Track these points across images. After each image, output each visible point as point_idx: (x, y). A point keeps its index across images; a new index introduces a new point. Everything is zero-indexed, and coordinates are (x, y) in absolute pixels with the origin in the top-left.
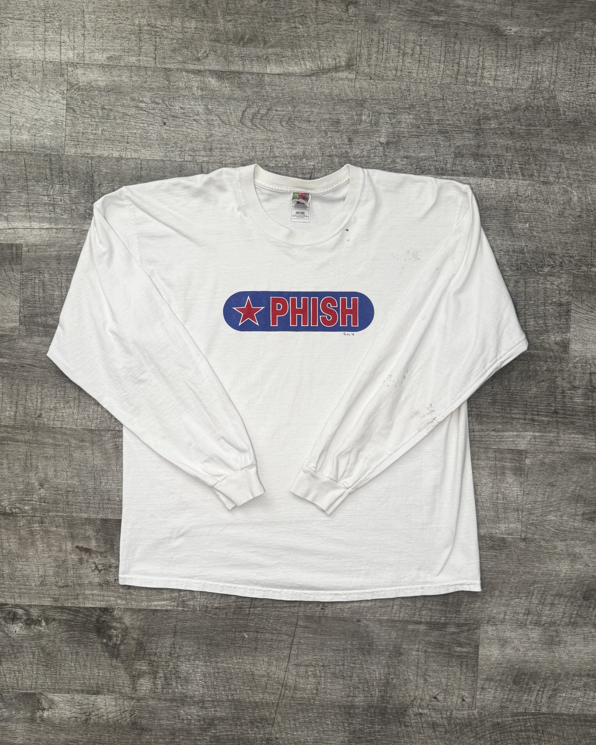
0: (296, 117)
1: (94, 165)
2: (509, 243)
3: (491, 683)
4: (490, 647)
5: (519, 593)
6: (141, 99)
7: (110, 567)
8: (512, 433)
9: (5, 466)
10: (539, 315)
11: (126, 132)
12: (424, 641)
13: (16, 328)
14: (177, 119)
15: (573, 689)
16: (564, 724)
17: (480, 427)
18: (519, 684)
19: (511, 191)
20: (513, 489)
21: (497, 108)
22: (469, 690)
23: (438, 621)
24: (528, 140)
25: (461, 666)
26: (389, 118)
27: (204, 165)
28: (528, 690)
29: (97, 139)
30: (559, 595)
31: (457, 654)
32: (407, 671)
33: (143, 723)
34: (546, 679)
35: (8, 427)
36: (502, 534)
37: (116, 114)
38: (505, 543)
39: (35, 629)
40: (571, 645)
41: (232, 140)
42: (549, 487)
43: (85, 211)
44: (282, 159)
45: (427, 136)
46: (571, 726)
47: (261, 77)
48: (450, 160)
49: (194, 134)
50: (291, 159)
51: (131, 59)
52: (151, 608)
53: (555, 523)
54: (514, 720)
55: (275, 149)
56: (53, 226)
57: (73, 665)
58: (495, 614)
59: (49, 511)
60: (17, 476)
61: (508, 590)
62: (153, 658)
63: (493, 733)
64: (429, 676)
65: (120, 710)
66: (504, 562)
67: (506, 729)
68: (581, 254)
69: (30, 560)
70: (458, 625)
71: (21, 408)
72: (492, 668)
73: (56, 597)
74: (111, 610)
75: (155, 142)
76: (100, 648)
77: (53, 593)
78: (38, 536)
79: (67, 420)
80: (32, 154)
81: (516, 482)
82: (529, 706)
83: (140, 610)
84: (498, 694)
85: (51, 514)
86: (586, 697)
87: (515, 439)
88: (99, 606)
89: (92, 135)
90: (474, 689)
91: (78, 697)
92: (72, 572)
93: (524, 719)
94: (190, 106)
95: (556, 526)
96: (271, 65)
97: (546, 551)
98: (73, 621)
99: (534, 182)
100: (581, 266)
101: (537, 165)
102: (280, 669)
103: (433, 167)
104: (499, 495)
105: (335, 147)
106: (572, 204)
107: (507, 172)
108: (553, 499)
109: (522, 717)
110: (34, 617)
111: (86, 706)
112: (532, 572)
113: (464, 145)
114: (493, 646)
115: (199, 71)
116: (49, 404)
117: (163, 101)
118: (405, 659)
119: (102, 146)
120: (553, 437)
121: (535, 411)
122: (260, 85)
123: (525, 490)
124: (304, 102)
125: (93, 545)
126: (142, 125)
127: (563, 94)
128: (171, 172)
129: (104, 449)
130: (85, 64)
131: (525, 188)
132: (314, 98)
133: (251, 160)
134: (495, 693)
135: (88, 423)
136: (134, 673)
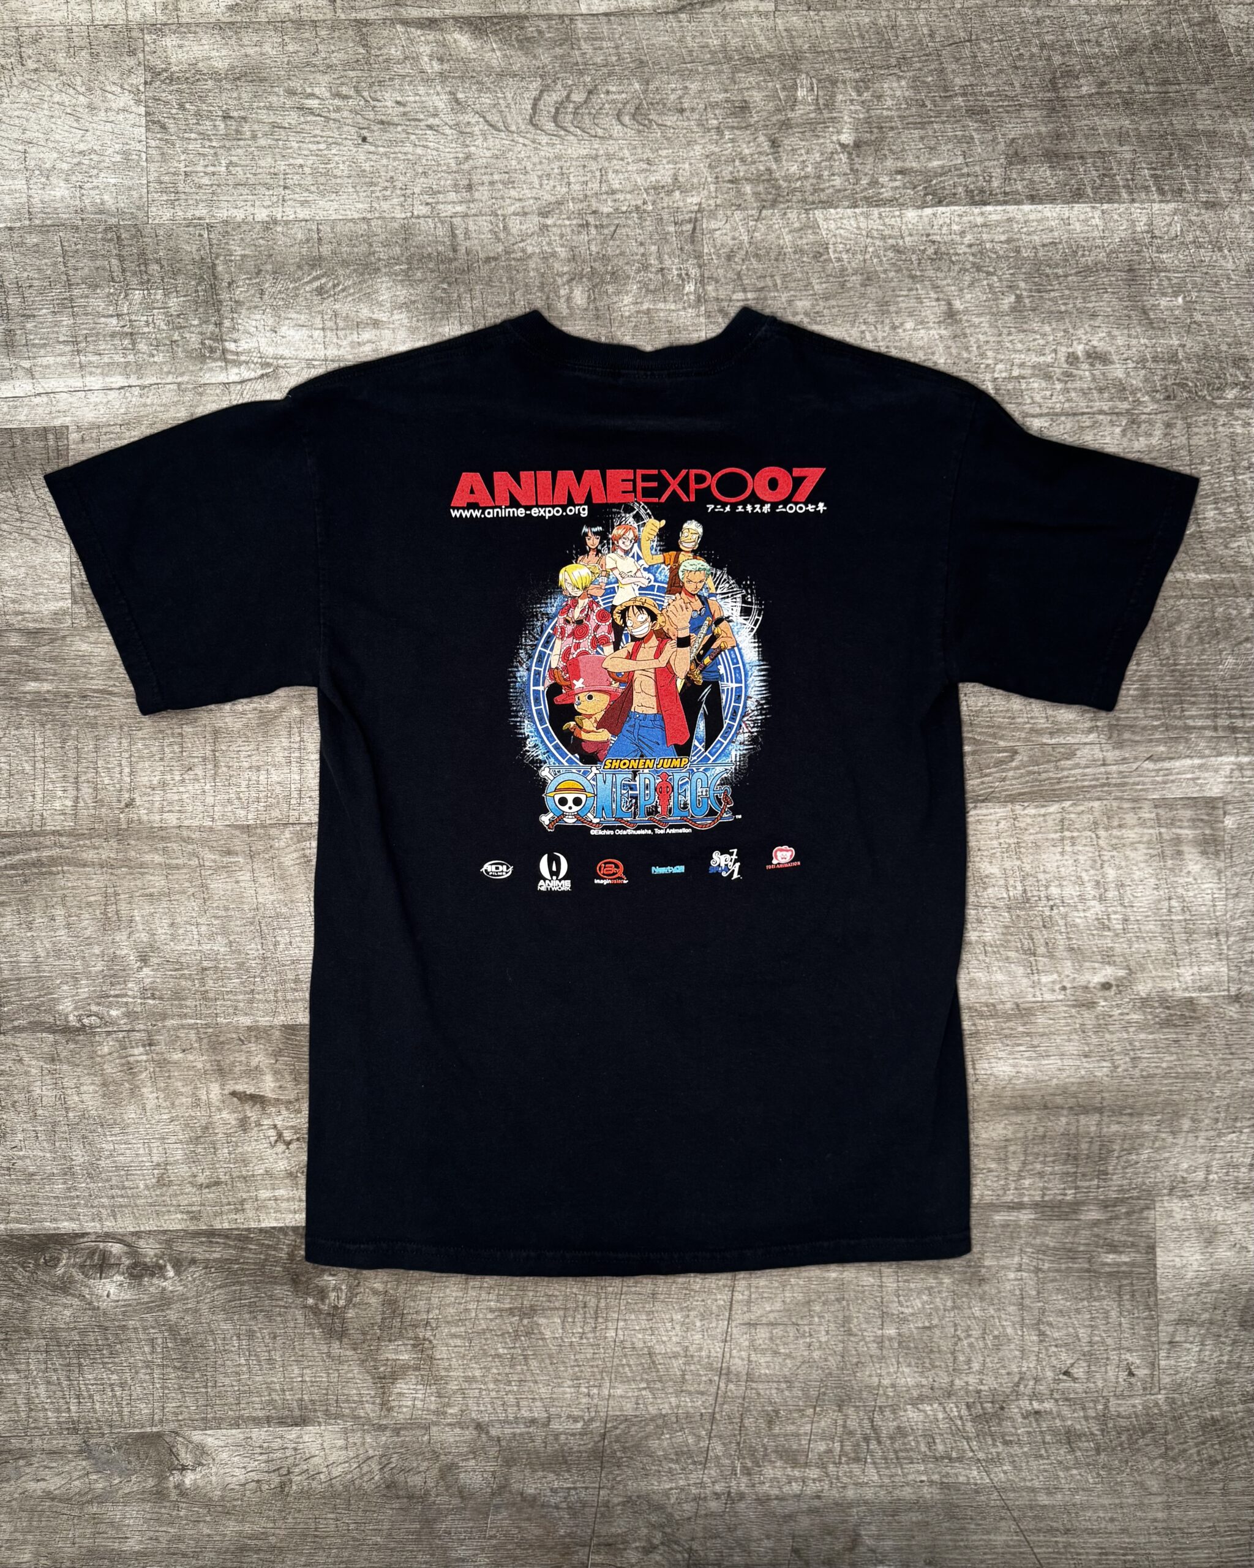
0: (652, 104)
1: (214, 241)
2: (1142, 341)
3: (1191, 1329)
4: (1180, 1248)
5: (1236, 1120)
6: (309, 90)
8: (1188, 762)
9: (60, 921)
10: (1223, 495)
11: (282, 166)
12: (1032, 1246)
13: (65, 612)
14: (391, 128)
17: (1117, 752)
19: (1138, 229)
20: (1204, 887)
21: (1090, 50)
22: (1142, 1350)
23: (1060, 1197)
24: (1165, 115)
25: (1119, 1295)
26: (856, 89)
27: (457, 221)
29: (219, 185)
31: (1108, 1269)
32: (999, 1318)
33: (410, 1484)
35: (61, 835)
36: (1186, 989)
37: (256, 127)
38: (1194, 1011)
39: (152, 1285)
41: (514, 163)
43: (203, 343)
44: (629, 196)
45: (943, 123)
47: (567, 22)
48: (998, 172)
49: (430, 157)
50: (648, 194)
51: (281, 6)
55: (611, 175)
56: (133, 380)
57: (243, 1362)
58: (1186, 1171)
59: (164, 1017)
60: (89, 942)
61: (1210, 1114)
63: (1204, 1443)
64: (1050, 1324)
65: (357, 1457)
66: (1197, 1053)
67: (1233, 1432)
69: (130, 1130)
70: (1105, 1205)
71: (86, 790)
72: (1190, 1295)
73: (194, 1209)
75: (346, 180)
76: (301, 1319)
77: (186, 1202)
78: (144, 1074)
79: (190, 808)
80: (77, 228)
81: (1207, 871)
84: (1207, 1353)
85: (169, 1023)
87: (1198, 774)
88: (293, 1224)
89: (207, 178)
90: (1151, 1347)
91: (259, 1434)
92: (226, 1151)
98: (237, 1262)
99: (1185, 205)
101: (1188, 167)
102: (713, 1338)
103: (960, 189)
104: (1174, 903)
105: (743, 160)
107: (1124, 187)
110: (148, 1260)
111: (279, 1455)
113: (1026, 136)
114: (1188, 1244)
115: (432, 20)
116: (148, 776)
117: (357, 91)
118: (994, 1291)
121: (1236, 708)
122: (566, 40)
123: (1230, 886)
124: (666, 71)
125: (268, 1086)
126: (314, 147)
127: (1232, 11)
128: (386, 244)
129: (279, 867)
130: (180, 25)
131: (1168, 219)
132: (688, 59)
133: (560, 203)
134: (1200, 1351)
135: (238, 811)
136: (382, 1369)
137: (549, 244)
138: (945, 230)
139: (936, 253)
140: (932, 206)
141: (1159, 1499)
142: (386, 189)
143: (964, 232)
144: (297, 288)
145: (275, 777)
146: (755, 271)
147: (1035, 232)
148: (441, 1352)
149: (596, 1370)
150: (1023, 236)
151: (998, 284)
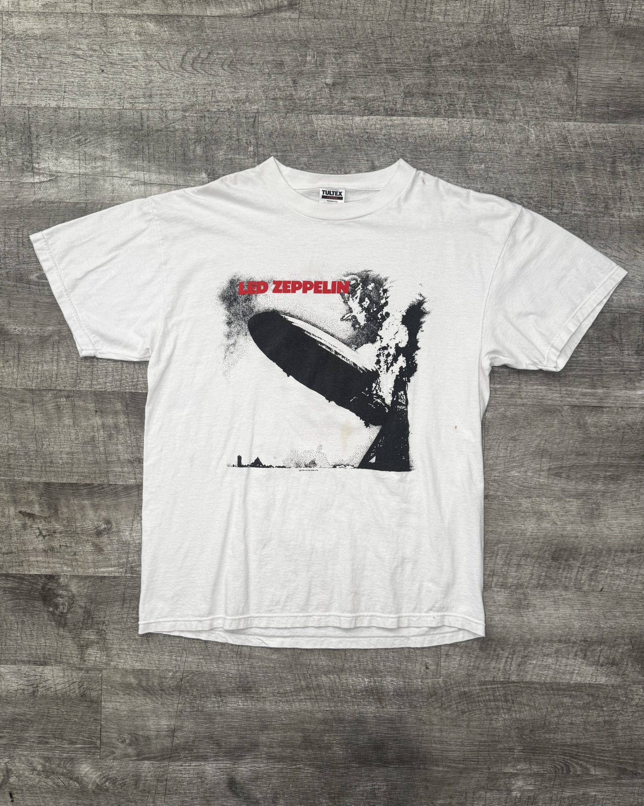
0: (238, 60)
1: (31, 116)
3: (457, 649)
6: (78, 46)
7: (55, 532)
11: (64, 81)
14: (115, 66)
15: (544, 656)
16: (535, 692)
18: (486, 650)
19: (465, 131)
21: (447, 44)
22: (433, 657)
24: (482, 77)
26: (335, 58)
27: (144, 112)
28: (496, 657)
29: (34, 89)
30: (526, 555)
33: (92, 695)
34: (515, 645)
37: (53, 63)
40: (540, 608)
41: (172, 85)
42: (512, 441)
43: (23, 163)
44: (225, 104)
45: (375, 76)
46: (543, 695)
47: (200, 19)
48: (400, 100)
49: (133, 81)
50: (234, 103)
51: (67, 6)
52: (98, 575)
53: (519, 480)
54: (482, 689)
55: (217, 94)
57: (19, 635)
62: (101, 627)
63: (459, 703)
65: (68, 681)
67: (474, 698)
68: (541, 195)
73: (1, 564)
74: (56, 577)
75: (93, 90)
76: (46, 617)
79: (6, 380)
82: (498, 674)
83: (87, 577)
84: (463, 661)
86: (558, 664)
88: (45, 573)
89: (29, 86)
90: (438, 657)
91: (25, 668)
92: (16, 538)
93: (493, 688)
94: (128, 52)
95: (520, 482)
96: (211, 7)
97: (510, 509)
98: (18, 589)
99: (488, 121)
100: (541, 207)
101: (491, 102)
103: (381, 108)
105: (279, 89)
106: (529, 142)
107: (459, 110)
108: (516, 454)
109: (490, 686)
111: (33, 678)
112: (496, 532)
113: (414, 84)
115: (137, 15)
117: (101, 48)
119: (39, 96)
120: (515, 389)
122: (199, 28)
124: (245, 45)
125: (36, 510)
126: (79, 73)
127: (517, 28)
128: (110, 121)
129: (45, 410)
130: (20, 12)
131: (480, 127)
132: (256, 40)
133: (192, 106)
134: (460, 660)
135: (28, 382)
136: (82, 642)
137: (186, 125)
138: (373, 127)
139: (368, 138)
140: (368, 115)
141: (437, 727)
142: (112, 95)
143: (382, 128)
144: (68, 140)
145: (45, 368)
146: (282, 142)
147: (415, 130)
148: (109, 636)
149: (180, 648)
150: (410, 132)
151: (396, 154)
